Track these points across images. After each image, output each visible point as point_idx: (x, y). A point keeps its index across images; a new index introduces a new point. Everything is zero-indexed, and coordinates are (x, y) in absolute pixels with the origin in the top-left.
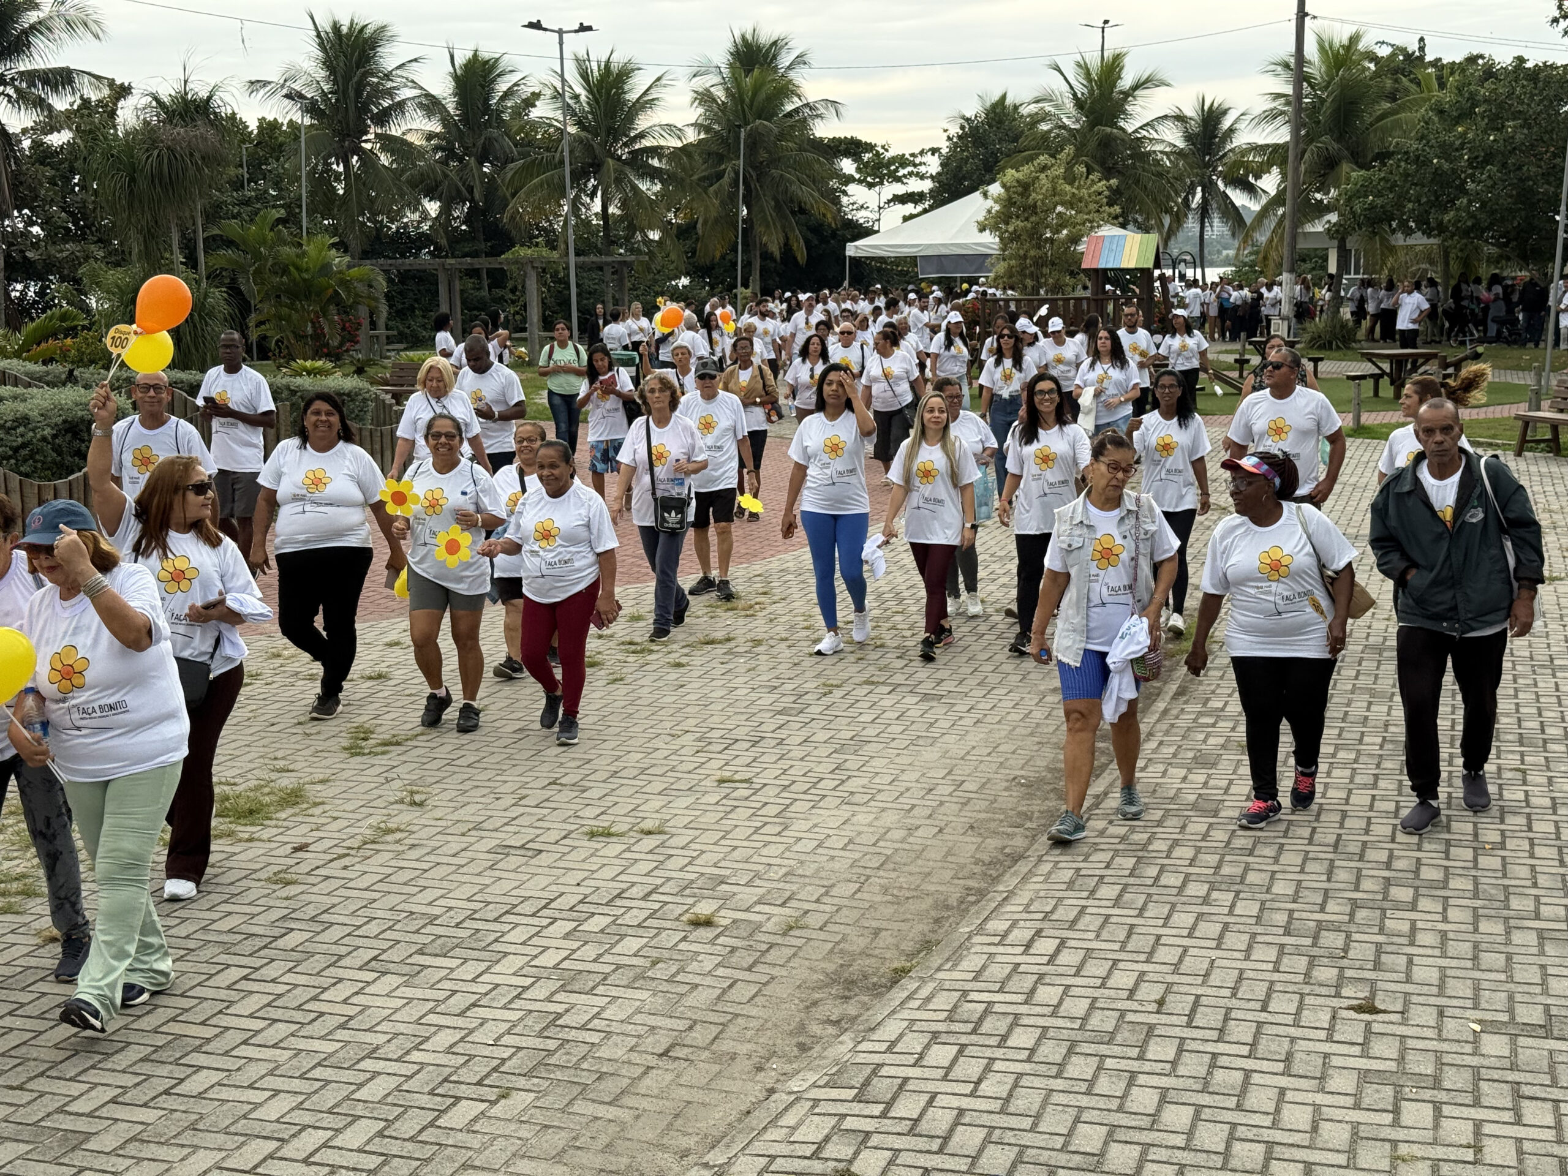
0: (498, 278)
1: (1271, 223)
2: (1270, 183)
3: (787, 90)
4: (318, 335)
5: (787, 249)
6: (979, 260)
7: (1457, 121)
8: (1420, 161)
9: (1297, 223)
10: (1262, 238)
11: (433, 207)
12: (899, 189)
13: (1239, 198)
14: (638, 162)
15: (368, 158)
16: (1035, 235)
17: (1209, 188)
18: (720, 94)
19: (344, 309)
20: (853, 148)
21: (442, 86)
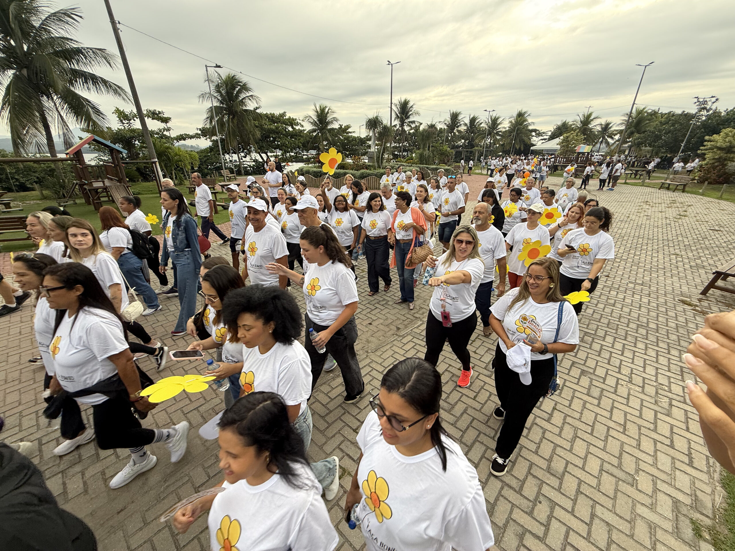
0: (471, 152)
1: (615, 145)
2: (617, 137)
3: (526, 120)
4: (444, 161)
5: (520, 148)
6: (555, 150)
7: (664, 124)
8: (653, 132)
9: (622, 144)
10: (612, 148)
11: (463, 141)
12: (542, 138)
13: (610, 140)
14: (497, 133)
15: (455, 134)
16: (567, 146)
17: (604, 138)
18: (513, 121)
19: (448, 157)
20: (535, 131)
21: (467, 121)
